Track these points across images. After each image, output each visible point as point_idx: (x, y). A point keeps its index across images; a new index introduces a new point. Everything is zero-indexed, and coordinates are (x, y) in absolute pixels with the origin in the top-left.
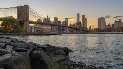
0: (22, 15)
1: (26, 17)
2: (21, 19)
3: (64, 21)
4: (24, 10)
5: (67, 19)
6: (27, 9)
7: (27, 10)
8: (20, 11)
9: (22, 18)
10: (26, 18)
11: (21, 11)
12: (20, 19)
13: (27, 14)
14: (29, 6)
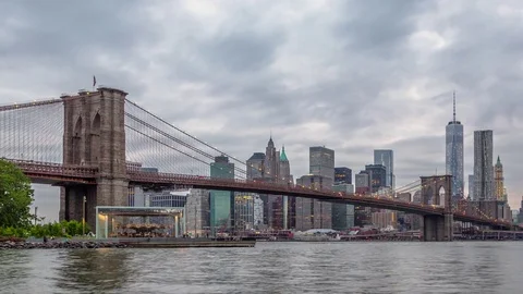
0: (88, 143)
1: (107, 155)
2: (83, 163)
3: (369, 168)
4: (98, 116)
5: (388, 154)
6: (112, 108)
7: (112, 114)
8: (80, 120)
9: (88, 156)
10: (106, 161)
11: (83, 118)
12: (76, 166)
13: (116, 139)
14: (124, 94)
